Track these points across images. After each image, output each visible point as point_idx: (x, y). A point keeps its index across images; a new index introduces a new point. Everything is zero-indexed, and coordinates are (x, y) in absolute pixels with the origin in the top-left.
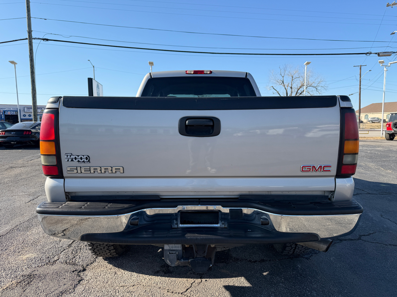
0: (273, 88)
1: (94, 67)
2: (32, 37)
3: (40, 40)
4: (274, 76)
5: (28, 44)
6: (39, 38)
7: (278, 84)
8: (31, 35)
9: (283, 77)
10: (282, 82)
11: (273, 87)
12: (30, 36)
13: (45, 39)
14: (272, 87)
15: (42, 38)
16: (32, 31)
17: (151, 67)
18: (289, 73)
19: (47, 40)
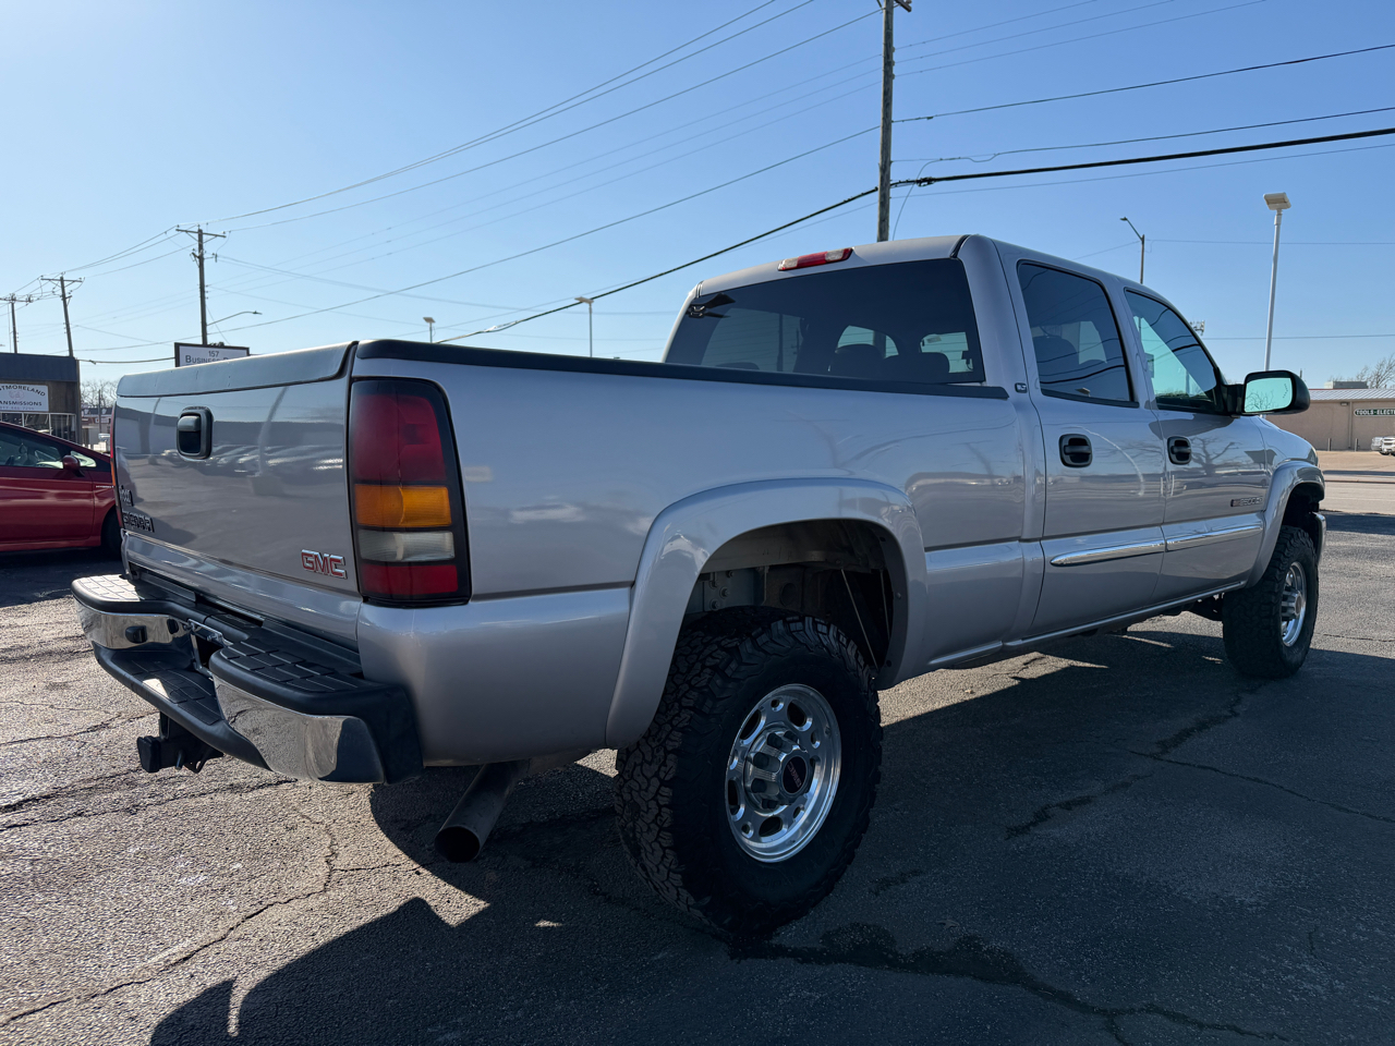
1: (1143, 239)
2: (889, 179)
3: (910, 186)
5: (877, 206)
6: (907, 181)
8: (888, 176)
12: (885, 178)
13: (924, 180)
15: (915, 179)
16: (891, 162)
17: (1279, 215)
19: (929, 181)
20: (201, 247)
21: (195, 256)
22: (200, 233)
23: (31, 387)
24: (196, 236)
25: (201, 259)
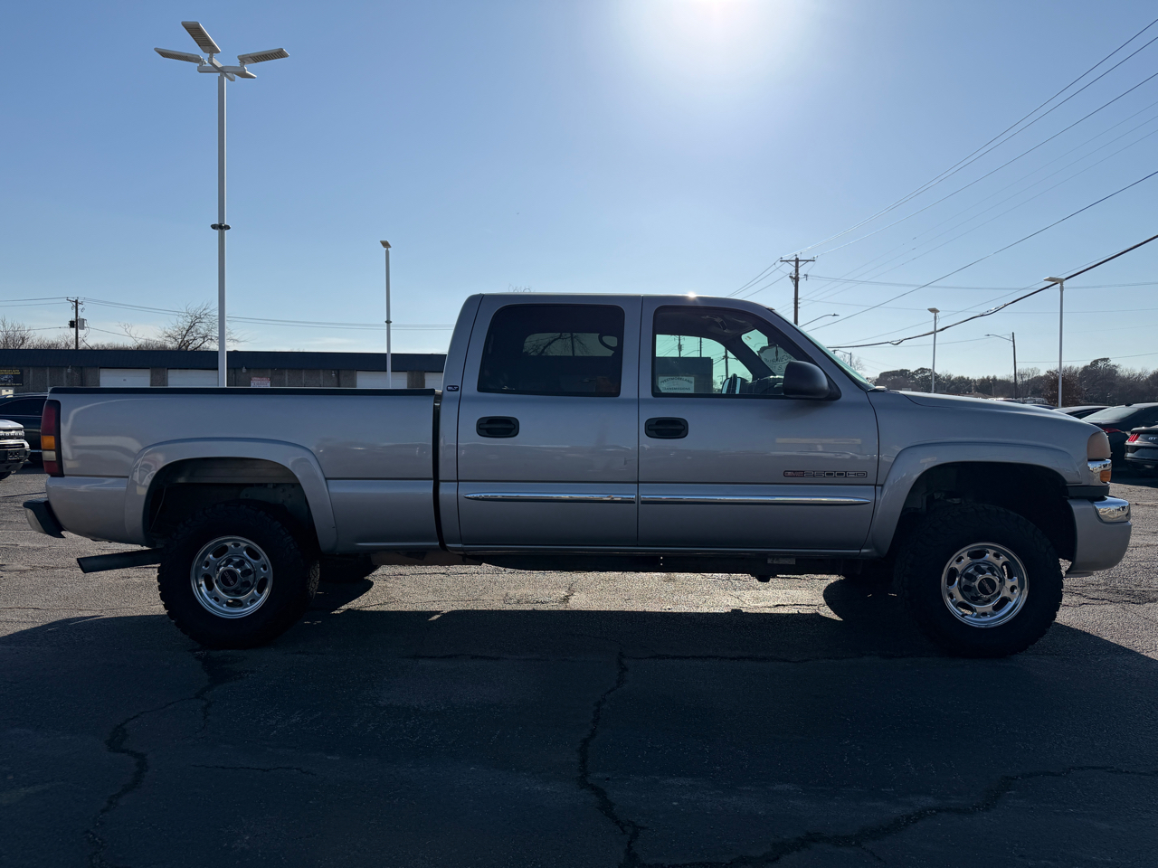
20: (797, 271)
21: (791, 277)
22: (797, 261)
23: (685, 378)
24: (794, 263)
25: (796, 279)
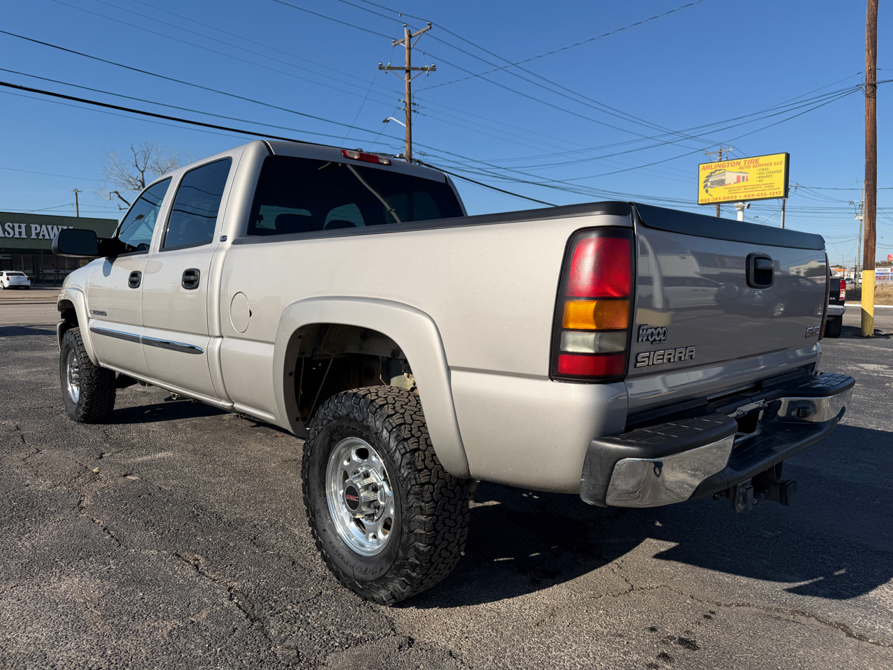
0: (119, 196)
4: (120, 166)
7: (130, 187)
9: (142, 172)
10: (140, 184)
11: (117, 192)
14: (115, 194)
18: (156, 166)
